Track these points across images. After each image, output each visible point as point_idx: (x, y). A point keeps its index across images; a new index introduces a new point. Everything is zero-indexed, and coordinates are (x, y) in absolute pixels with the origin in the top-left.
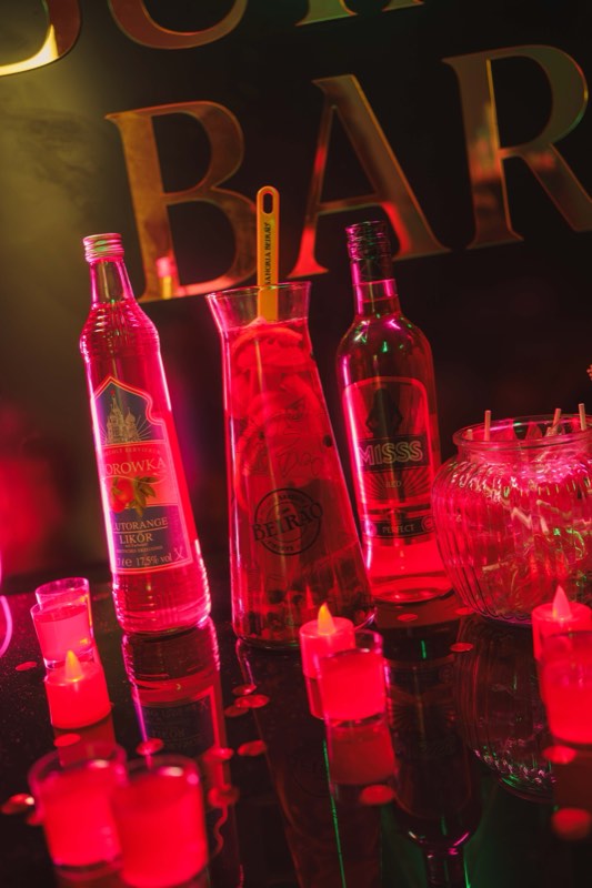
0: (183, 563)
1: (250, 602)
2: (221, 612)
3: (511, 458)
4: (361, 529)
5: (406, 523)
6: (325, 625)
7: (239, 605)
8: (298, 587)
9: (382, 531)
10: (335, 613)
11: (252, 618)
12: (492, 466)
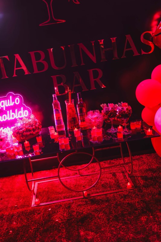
0: (63, 125)
1: (69, 128)
2: (66, 129)
3: (92, 115)
4: (79, 122)
5: (83, 121)
6: (76, 129)
7: (68, 128)
8: (73, 126)
9: (81, 121)
10: (77, 128)
11: (69, 129)
12: (90, 116)
